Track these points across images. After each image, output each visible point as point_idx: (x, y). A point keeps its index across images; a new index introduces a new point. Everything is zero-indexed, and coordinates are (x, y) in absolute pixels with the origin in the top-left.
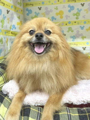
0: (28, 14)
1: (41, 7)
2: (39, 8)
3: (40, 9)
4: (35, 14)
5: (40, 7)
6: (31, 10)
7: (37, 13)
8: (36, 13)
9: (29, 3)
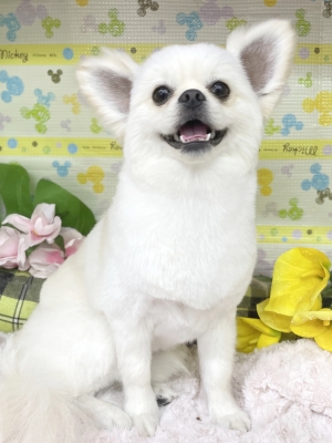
0: (6, 97)
1: (60, 72)
2: (50, 72)
3: (56, 77)
4: (35, 100)
5: (55, 72)
6: (17, 78)
7: (45, 94)
8: (38, 92)
9: (11, 47)
